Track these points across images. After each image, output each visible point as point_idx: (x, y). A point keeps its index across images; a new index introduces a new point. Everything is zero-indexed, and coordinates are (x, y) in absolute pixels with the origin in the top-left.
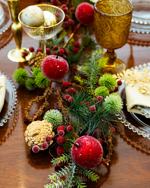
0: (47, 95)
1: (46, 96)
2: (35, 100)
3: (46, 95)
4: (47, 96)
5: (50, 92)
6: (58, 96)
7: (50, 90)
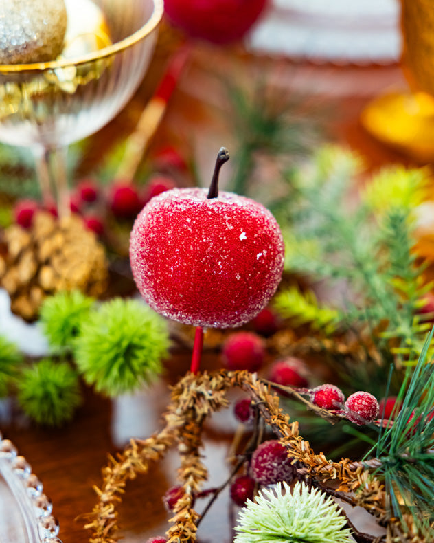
0: (187, 423)
1: (182, 429)
2: (126, 465)
3: (181, 423)
4: (188, 428)
5: (208, 397)
6: (266, 405)
7: (202, 389)
